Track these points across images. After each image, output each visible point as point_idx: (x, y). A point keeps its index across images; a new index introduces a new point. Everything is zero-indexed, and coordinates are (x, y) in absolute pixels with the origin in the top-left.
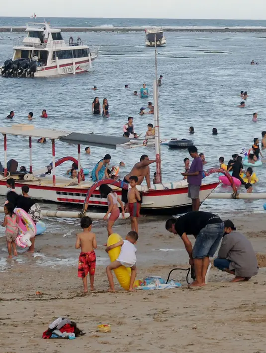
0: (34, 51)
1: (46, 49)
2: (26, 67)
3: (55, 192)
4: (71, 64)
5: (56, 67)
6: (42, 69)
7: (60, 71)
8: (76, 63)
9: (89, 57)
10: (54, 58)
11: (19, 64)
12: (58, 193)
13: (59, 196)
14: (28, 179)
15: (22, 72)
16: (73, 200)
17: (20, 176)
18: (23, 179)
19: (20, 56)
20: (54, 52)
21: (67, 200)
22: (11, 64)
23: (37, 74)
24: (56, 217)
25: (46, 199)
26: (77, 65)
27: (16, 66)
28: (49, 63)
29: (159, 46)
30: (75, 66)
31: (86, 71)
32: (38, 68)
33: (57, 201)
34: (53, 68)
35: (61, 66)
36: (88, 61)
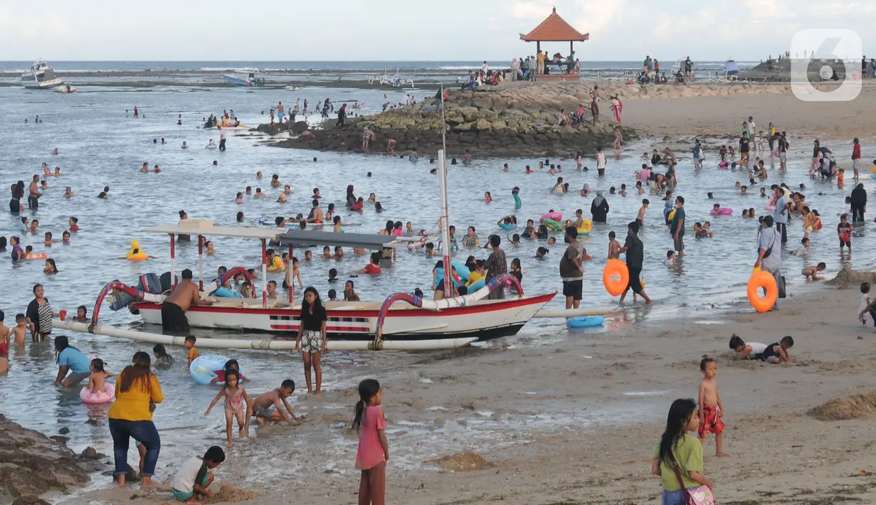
3: (268, 316)
12: (272, 318)
13: (274, 322)
33: (269, 328)
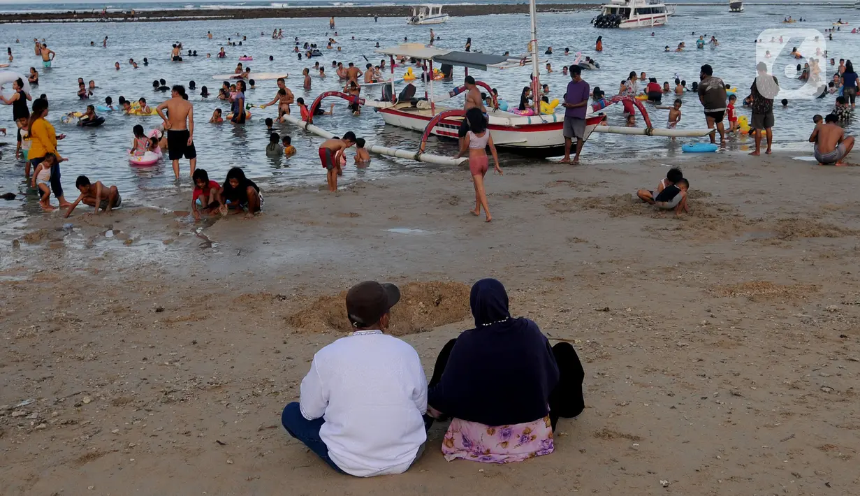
0: (620, 8)
1: (629, 7)
2: (612, 21)
4: (650, 18)
5: (637, 20)
6: (626, 22)
7: (640, 24)
8: (654, 18)
9: (665, 14)
10: (635, 13)
11: (607, 19)
14: (421, 107)
15: (609, 25)
16: (450, 134)
17: (412, 103)
18: (416, 107)
19: (610, 13)
20: (635, 9)
21: (445, 133)
22: (601, 18)
23: (621, 26)
24: (395, 156)
25: (406, 127)
26: (655, 19)
27: (605, 20)
28: (632, 17)
29: (739, 12)
30: (653, 20)
31: (663, 25)
32: (623, 21)
33: (437, 134)
34: (635, 21)
35: (641, 20)
36: (664, 16)
